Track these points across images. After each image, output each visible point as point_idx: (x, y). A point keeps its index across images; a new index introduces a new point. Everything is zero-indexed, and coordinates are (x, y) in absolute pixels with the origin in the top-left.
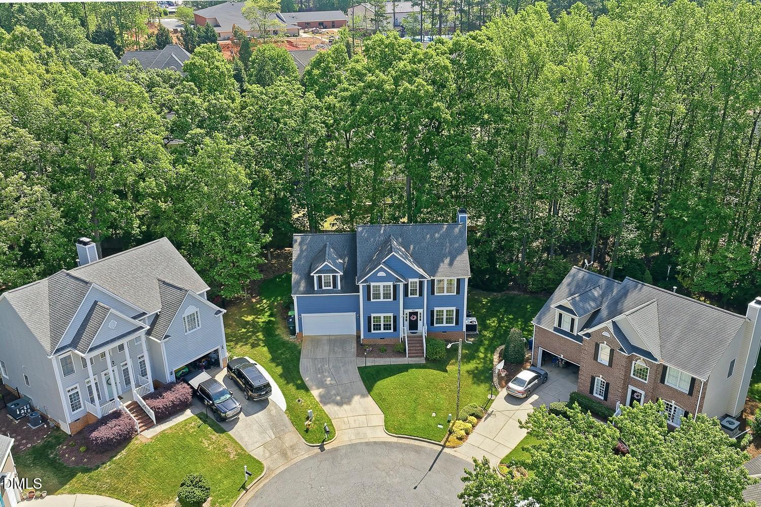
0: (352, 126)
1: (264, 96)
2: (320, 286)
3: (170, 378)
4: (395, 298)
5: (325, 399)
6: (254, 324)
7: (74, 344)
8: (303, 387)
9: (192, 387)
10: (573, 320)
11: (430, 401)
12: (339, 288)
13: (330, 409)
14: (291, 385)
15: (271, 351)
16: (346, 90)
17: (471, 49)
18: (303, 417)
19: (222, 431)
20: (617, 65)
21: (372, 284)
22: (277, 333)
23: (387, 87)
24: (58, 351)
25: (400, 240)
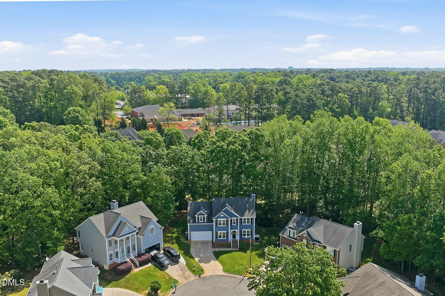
0: (211, 161)
1: (177, 150)
2: (198, 221)
3: (143, 252)
4: (227, 225)
5: (200, 261)
6: (171, 237)
7: (114, 235)
8: (192, 257)
9: (151, 255)
10: (294, 232)
11: (240, 262)
12: (206, 222)
13: (202, 265)
14: (187, 257)
15: (178, 246)
16: (208, 148)
17: (256, 134)
18: (192, 267)
19: (163, 270)
20: (312, 139)
21: (218, 219)
22: (181, 240)
23: (224, 147)
24: (108, 237)
25: (229, 204)
